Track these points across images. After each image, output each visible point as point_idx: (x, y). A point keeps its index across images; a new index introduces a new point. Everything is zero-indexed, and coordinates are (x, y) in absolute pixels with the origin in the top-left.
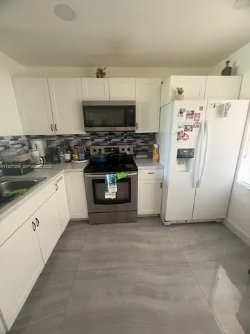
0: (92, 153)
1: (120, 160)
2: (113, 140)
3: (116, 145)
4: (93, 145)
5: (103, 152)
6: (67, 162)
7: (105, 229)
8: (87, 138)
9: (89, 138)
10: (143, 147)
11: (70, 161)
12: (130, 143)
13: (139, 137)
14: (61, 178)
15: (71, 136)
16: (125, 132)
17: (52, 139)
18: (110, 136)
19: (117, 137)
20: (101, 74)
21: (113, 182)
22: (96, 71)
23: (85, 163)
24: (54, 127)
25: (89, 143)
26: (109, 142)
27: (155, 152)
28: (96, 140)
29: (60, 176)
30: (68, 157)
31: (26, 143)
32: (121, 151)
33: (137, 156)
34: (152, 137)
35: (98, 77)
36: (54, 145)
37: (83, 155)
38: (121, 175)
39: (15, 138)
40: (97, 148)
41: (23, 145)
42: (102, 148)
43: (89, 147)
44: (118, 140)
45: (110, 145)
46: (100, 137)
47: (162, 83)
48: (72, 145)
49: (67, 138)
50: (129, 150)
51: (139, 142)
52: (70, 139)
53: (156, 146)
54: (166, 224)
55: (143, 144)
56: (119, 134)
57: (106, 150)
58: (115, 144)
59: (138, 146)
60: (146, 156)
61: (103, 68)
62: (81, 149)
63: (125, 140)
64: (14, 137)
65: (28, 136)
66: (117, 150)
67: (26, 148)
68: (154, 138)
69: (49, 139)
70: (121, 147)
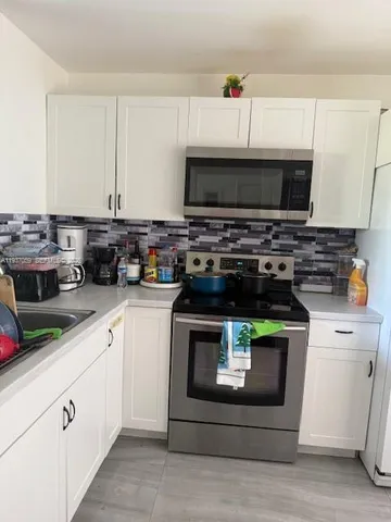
0: (190, 269)
1: (260, 291)
2: (244, 241)
3: (250, 253)
4: (193, 249)
5: (216, 268)
6: (131, 283)
7: (209, 467)
8: (182, 232)
9: (186, 232)
10: (323, 265)
11: (137, 283)
12: (285, 250)
13: (313, 239)
14: (119, 319)
15: (144, 224)
16: (277, 222)
17: (102, 228)
18: (236, 231)
19: (254, 233)
20: (233, 89)
21: (242, 344)
22: (224, 82)
23: (172, 290)
24: (115, 201)
25: (185, 245)
26: (231, 245)
27: (355, 277)
28: (202, 239)
29: (118, 315)
30: (133, 271)
31: (48, 231)
32: (262, 269)
33: (304, 287)
34: (347, 239)
35: (227, 95)
36: (104, 242)
37: (170, 270)
38: (265, 328)
39: (32, 220)
40: (203, 257)
41: (43, 236)
42: (217, 258)
43: (184, 253)
44: (257, 242)
45: (234, 251)
46: (212, 231)
47: (383, 110)
48: (145, 244)
49: (134, 229)
50: (282, 267)
51: (310, 250)
52: (142, 230)
53: (358, 263)
54: (380, 481)
55: (321, 257)
56: (261, 226)
57: (226, 263)
58: (247, 250)
59: (307, 261)
60: (328, 289)
61: (240, 77)
62: (166, 257)
63: (275, 244)
64: (30, 216)
65: (53, 217)
66: (252, 266)
67: (47, 242)
68: (353, 244)
69: (94, 227)
70: (263, 260)
